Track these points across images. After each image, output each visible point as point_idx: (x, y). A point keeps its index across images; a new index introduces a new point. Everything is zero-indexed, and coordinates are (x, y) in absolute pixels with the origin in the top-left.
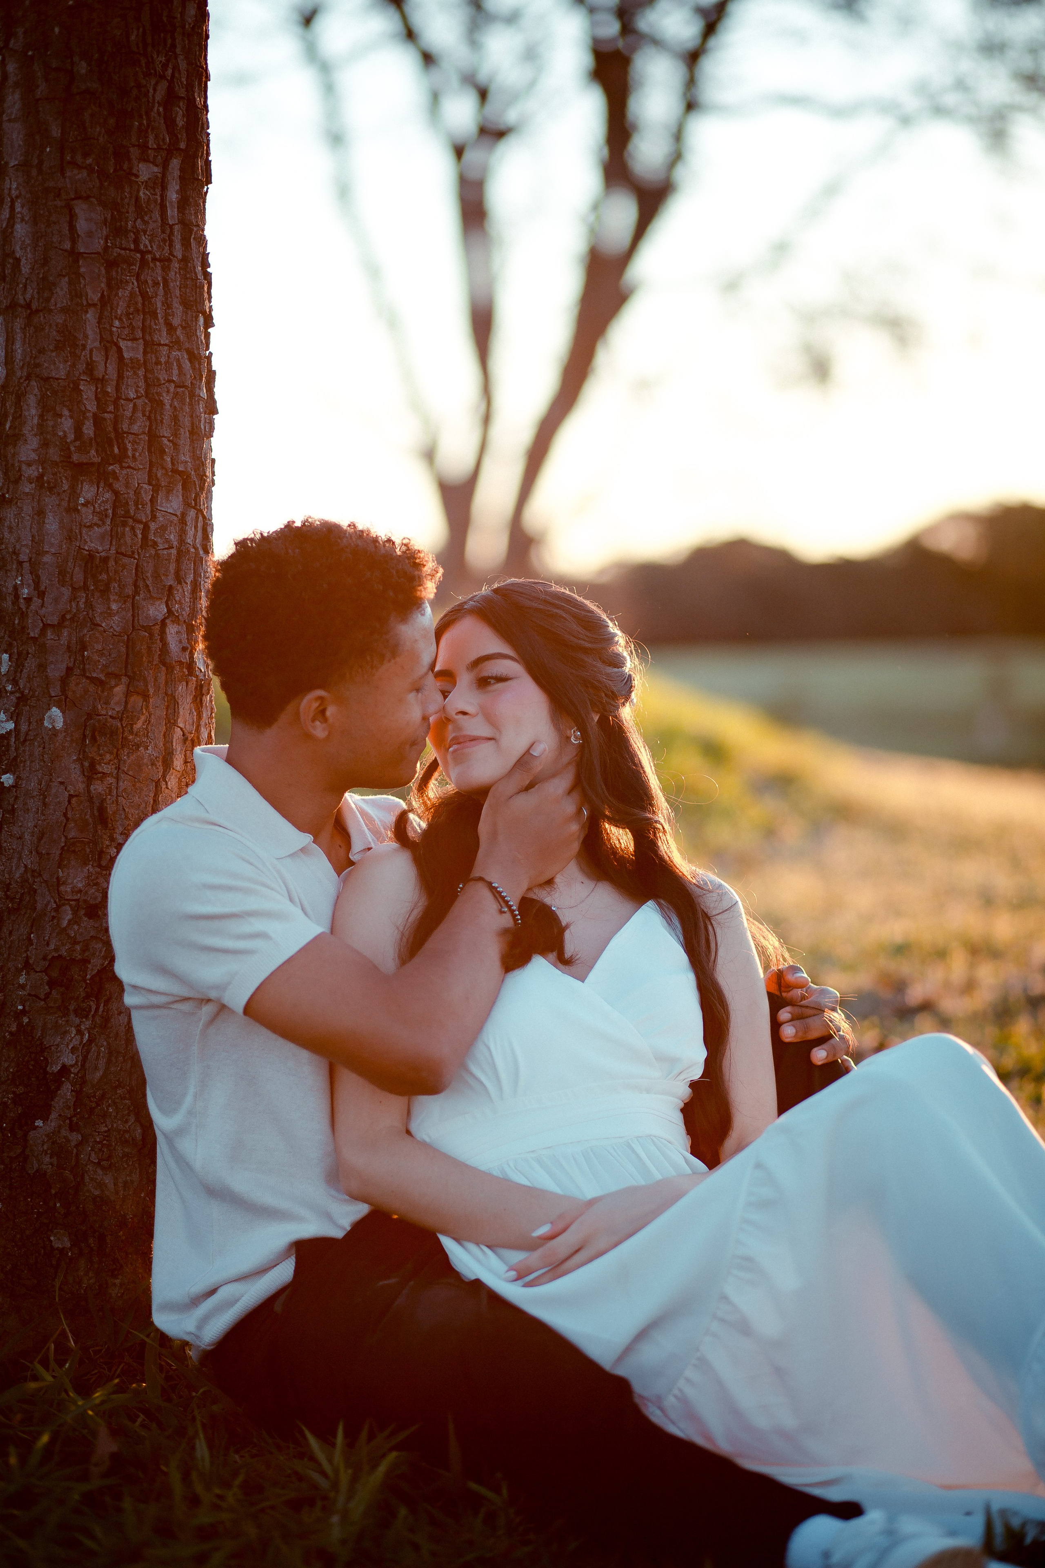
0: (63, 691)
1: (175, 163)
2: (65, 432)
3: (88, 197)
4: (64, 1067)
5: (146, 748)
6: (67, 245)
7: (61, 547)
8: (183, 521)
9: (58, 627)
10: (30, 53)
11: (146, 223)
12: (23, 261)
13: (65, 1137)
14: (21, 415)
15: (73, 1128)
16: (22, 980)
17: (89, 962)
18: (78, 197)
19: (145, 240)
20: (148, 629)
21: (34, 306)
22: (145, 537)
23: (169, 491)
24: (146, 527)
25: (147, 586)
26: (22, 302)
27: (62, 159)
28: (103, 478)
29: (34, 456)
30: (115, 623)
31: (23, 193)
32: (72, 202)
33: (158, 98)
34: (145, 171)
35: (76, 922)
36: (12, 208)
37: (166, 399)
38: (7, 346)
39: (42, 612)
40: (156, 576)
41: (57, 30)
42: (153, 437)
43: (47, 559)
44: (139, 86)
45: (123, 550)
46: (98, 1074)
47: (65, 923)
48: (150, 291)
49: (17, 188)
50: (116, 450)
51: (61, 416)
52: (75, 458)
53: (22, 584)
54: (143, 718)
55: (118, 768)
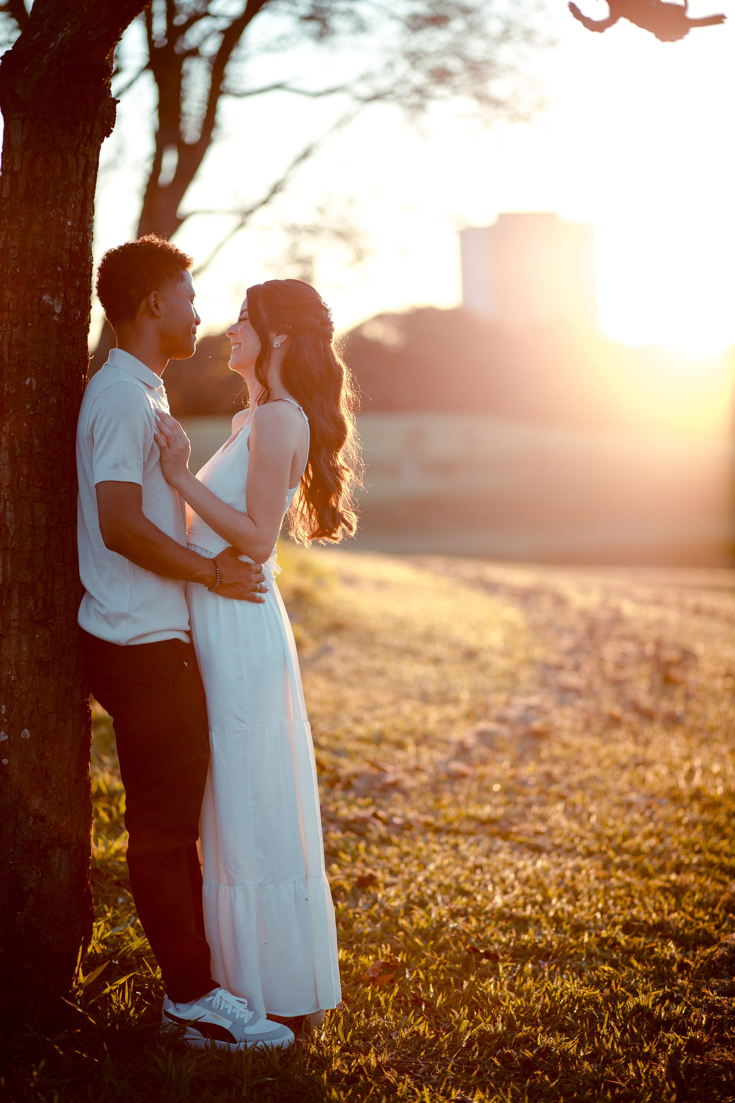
0: (30, 721)
2: (30, 606)
3: (40, 501)
4: (30, 888)
5: (65, 744)
6: (31, 522)
7: (28, 657)
9: (27, 693)
10: (13, 434)
11: (64, 509)
12: (11, 529)
13: (31, 919)
14: (10, 598)
15: (34, 915)
16: (11, 850)
17: (41, 841)
18: (35, 501)
19: (64, 517)
20: (65, 691)
21: (16, 550)
22: (64, 650)
24: (65, 646)
25: (65, 672)
26: (10, 548)
27: (28, 484)
28: (47, 626)
29: (16, 617)
30: (52, 690)
31: (10, 498)
32: (33, 503)
34: (64, 486)
35: (36, 824)
36: (5, 504)
38: (3, 566)
39: (20, 687)
40: (69, 667)
41: (25, 424)
43: (23, 663)
45: (55, 657)
46: (46, 891)
47: (30, 824)
49: (7, 496)
50: (52, 613)
51: (28, 599)
52: (35, 618)
53: (11, 674)
54: (63, 731)
55: (53, 754)
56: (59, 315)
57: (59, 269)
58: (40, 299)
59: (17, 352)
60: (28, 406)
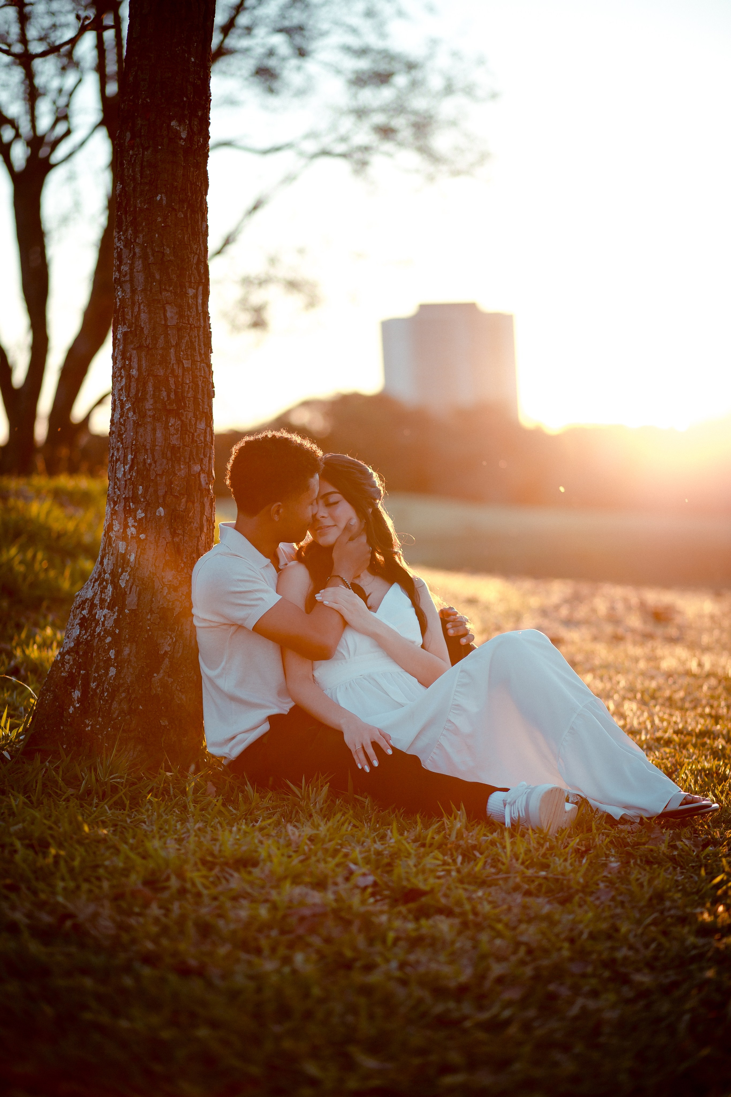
0: (164, 500)
1: (201, 288)
2: (163, 397)
3: (171, 303)
4: (166, 652)
5: (194, 524)
6: (163, 322)
7: (162, 443)
8: (205, 432)
9: (161, 476)
10: (145, 245)
11: (191, 313)
13: (166, 680)
14: (145, 390)
15: (169, 676)
16: (149, 617)
17: (175, 609)
18: (167, 303)
19: (191, 319)
20: (194, 475)
21: (150, 346)
22: (193, 439)
23: (201, 420)
24: (193, 434)
25: (194, 458)
27: (160, 287)
28: (178, 415)
29: (151, 407)
30: (182, 473)
31: (144, 301)
32: (165, 305)
33: (195, 262)
34: (191, 292)
35: (170, 594)
36: (139, 307)
37: (200, 383)
39: (156, 469)
40: (197, 454)
41: (157, 235)
42: (195, 398)
43: (157, 448)
44: (188, 258)
45: (185, 444)
46: (179, 654)
47: (165, 594)
48: (193, 340)
49: (141, 299)
50: (182, 404)
51: (162, 391)
52: (168, 407)
53: (147, 458)
54: (192, 511)
55: (184, 532)
56: (185, 140)
57: (185, 99)
58: (169, 125)
59: (148, 172)
60: (159, 219)
